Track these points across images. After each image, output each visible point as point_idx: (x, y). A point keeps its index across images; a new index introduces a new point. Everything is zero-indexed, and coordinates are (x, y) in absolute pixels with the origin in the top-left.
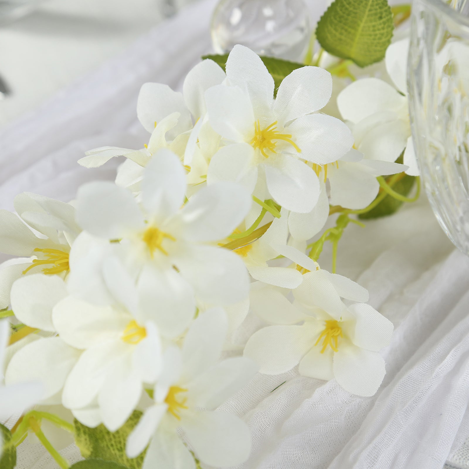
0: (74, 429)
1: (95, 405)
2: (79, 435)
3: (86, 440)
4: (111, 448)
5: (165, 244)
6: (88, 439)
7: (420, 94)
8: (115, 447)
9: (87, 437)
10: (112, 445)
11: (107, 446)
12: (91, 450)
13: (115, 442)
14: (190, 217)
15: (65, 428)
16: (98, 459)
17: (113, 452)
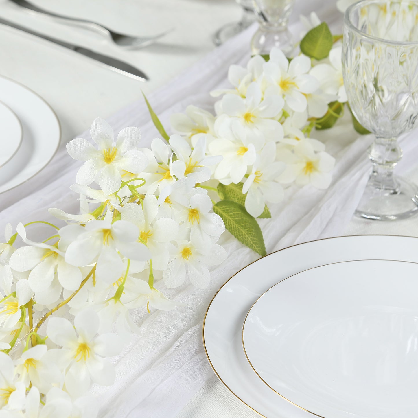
0: (217, 191)
1: (228, 177)
2: (219, 192)
3: (221, 194)
4: (231, 197)
5: (251, 119)
6: (222, 194)
7: (347, 63)
8: (233, 197)
9: (222, 193)
10: (231, 196)
11: (230, 196)
12: (224, 198)
13: (233, 195)
14: (261, 109)
15: (213, 190)
16: (227, 200)
17: (232, 198)
